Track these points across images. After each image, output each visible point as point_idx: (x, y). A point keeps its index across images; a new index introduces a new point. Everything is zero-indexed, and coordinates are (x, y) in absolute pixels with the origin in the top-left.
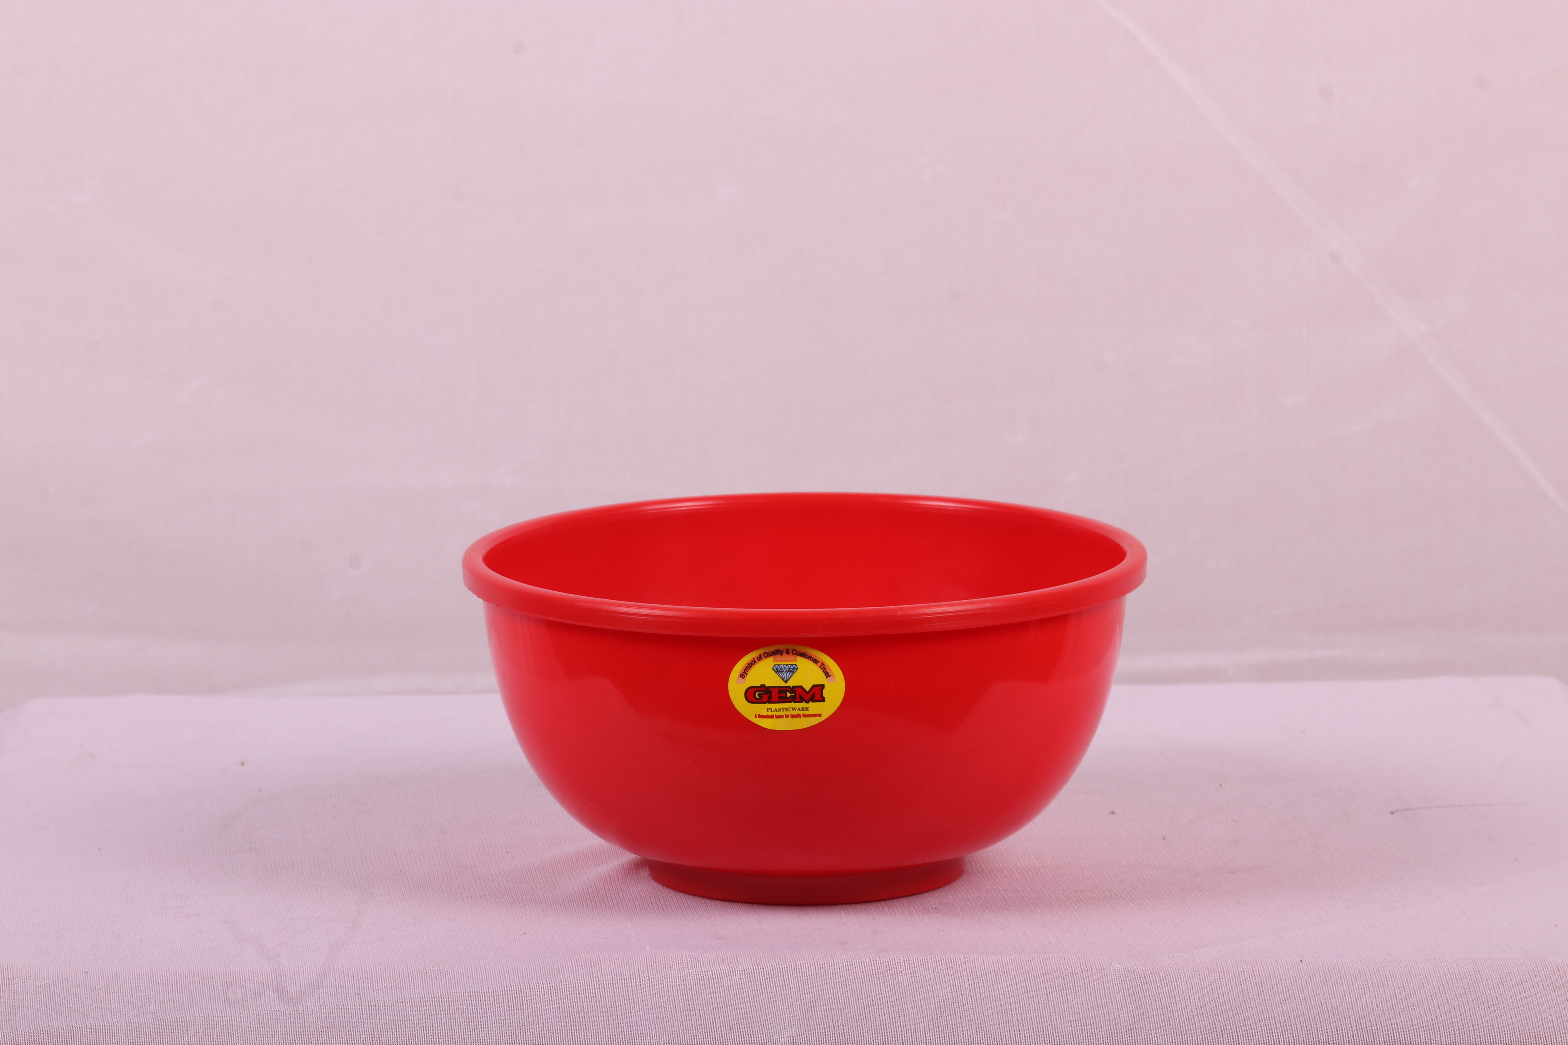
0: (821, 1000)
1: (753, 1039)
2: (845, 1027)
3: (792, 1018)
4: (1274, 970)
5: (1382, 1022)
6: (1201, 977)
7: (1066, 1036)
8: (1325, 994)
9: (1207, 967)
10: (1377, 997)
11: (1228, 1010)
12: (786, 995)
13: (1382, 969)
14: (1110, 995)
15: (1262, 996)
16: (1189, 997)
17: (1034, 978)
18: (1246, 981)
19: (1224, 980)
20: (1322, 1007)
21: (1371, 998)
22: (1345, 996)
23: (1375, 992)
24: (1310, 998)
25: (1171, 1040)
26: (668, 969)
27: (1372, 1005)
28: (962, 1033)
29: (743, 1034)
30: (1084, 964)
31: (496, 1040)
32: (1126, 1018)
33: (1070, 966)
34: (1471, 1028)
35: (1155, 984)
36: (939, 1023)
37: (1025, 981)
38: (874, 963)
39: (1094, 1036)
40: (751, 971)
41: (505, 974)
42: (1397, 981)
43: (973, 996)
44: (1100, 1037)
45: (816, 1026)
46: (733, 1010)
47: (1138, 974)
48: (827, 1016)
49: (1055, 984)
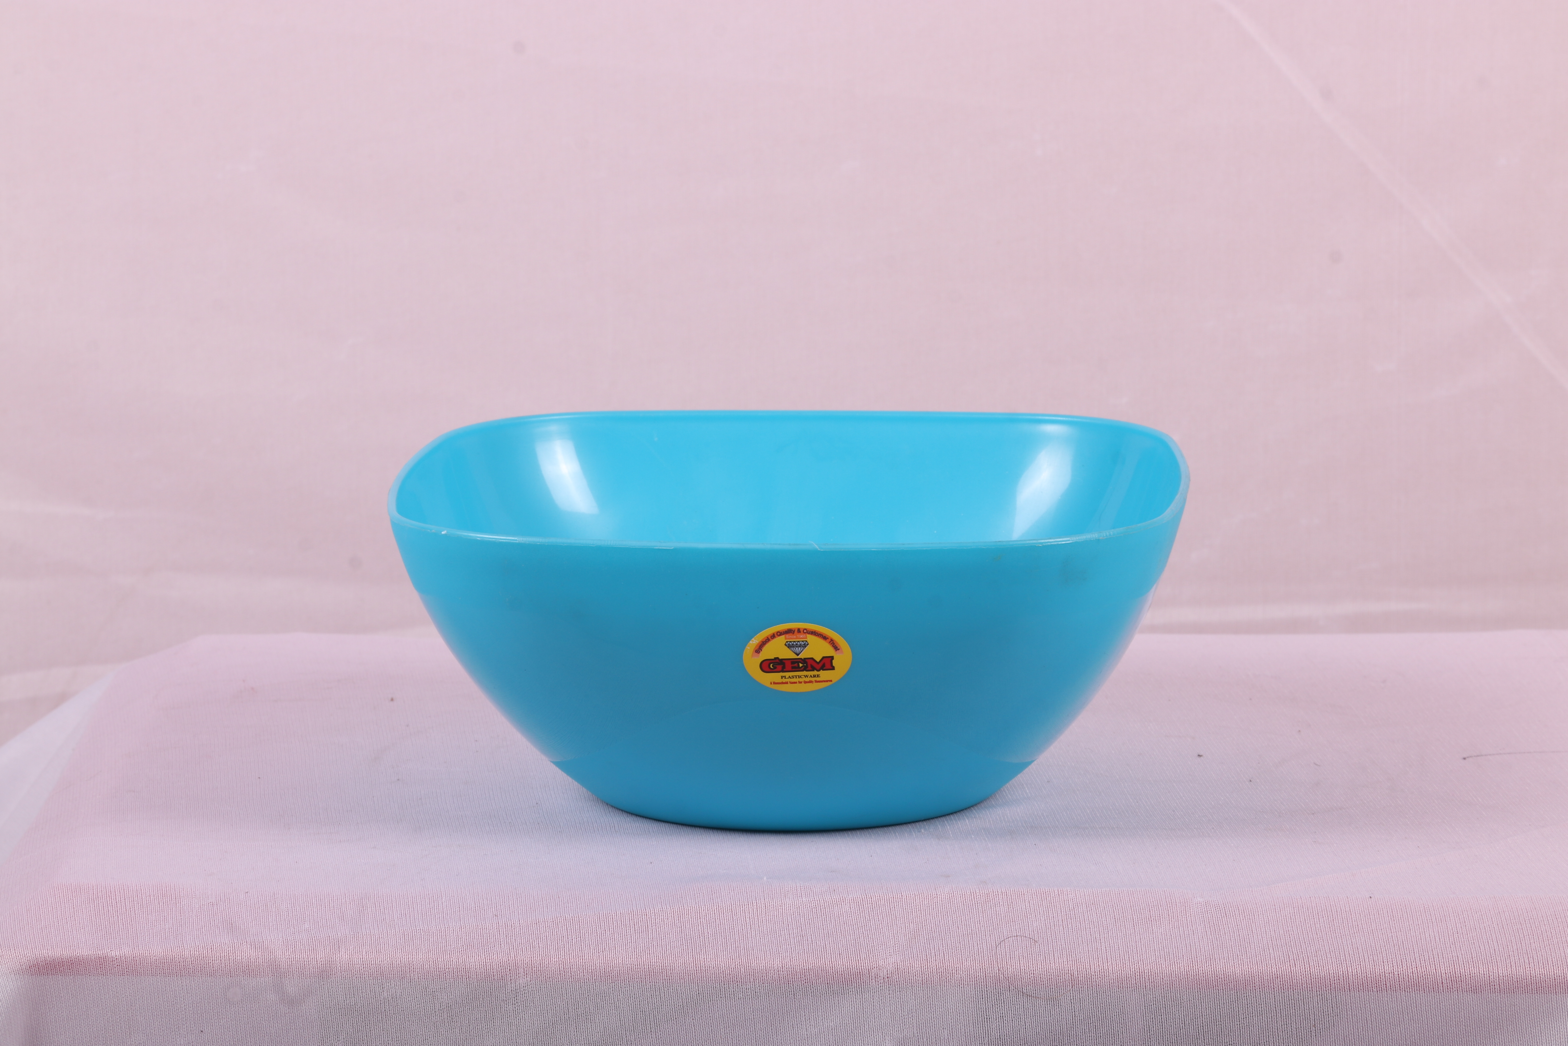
0: (924, 930)
1: (860, 965)
2: (945, 955)
3: (896, 945)
4: (1345, 905)
5: (1444, 955)
6: (1277, 911)
7: (1150, 964)
8: (1392, 928)
9: (1283, 901)
10: (1440, 932)
11: (1301, 942)
12: (892, 923)
13: (1445, 905)
14: (1192, 927)
15: (1333, 929)
16: (1265, 929)
17: (1123, 910)
18: (1318, 915)
19: (1298, 914)
20: (1388, 940)
21: (1434, 932)
22: (1410, 930)
23: (1438, 927)
24: (1377, 932)
25: (1247, 969)
26: (783, 898)
27: (1435, 938)
28: (1053, 961)
29: (851, 960)
30: (1169, 897)
31: (623, 961)
32: (1206, 948)
33: (1156, 899)
34: (1527, 961)
35: (1234, 917)
36: (1033, 951)
37: (1114, 912)
38: (974, 895)
39: (1176, 965)
40: (860, 900)
41: (631, 899)
42: (1459, 916)
43: (1065, 926)
44: (1182, 966)
45: (919, 954)
46: (843, 937)
47: (1218, 907)
48: (930, 944)
49: (1142, 916)
